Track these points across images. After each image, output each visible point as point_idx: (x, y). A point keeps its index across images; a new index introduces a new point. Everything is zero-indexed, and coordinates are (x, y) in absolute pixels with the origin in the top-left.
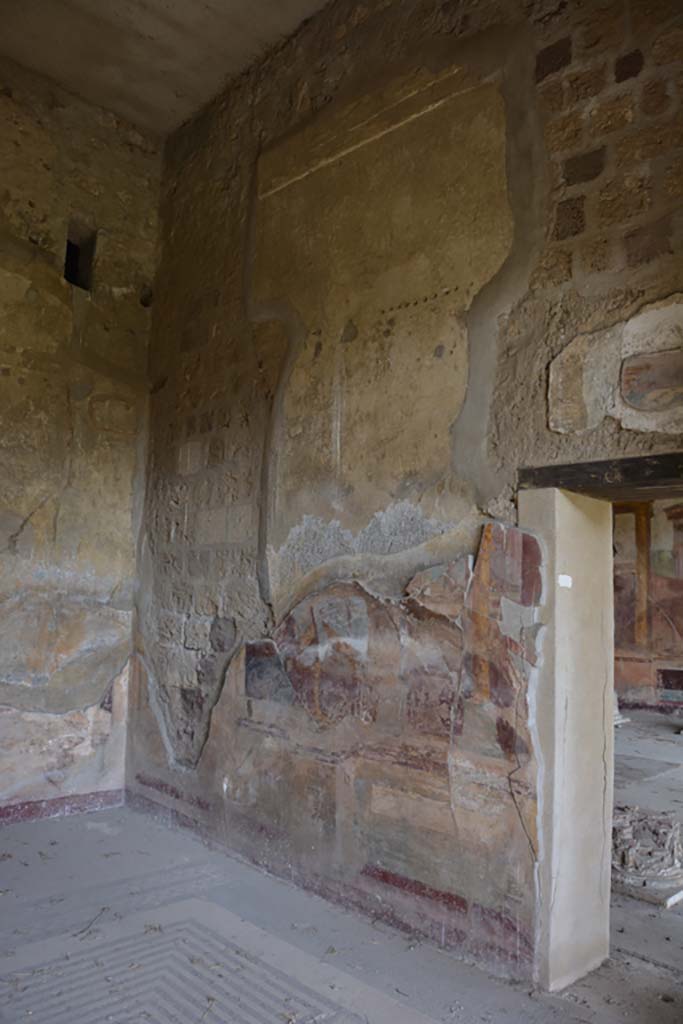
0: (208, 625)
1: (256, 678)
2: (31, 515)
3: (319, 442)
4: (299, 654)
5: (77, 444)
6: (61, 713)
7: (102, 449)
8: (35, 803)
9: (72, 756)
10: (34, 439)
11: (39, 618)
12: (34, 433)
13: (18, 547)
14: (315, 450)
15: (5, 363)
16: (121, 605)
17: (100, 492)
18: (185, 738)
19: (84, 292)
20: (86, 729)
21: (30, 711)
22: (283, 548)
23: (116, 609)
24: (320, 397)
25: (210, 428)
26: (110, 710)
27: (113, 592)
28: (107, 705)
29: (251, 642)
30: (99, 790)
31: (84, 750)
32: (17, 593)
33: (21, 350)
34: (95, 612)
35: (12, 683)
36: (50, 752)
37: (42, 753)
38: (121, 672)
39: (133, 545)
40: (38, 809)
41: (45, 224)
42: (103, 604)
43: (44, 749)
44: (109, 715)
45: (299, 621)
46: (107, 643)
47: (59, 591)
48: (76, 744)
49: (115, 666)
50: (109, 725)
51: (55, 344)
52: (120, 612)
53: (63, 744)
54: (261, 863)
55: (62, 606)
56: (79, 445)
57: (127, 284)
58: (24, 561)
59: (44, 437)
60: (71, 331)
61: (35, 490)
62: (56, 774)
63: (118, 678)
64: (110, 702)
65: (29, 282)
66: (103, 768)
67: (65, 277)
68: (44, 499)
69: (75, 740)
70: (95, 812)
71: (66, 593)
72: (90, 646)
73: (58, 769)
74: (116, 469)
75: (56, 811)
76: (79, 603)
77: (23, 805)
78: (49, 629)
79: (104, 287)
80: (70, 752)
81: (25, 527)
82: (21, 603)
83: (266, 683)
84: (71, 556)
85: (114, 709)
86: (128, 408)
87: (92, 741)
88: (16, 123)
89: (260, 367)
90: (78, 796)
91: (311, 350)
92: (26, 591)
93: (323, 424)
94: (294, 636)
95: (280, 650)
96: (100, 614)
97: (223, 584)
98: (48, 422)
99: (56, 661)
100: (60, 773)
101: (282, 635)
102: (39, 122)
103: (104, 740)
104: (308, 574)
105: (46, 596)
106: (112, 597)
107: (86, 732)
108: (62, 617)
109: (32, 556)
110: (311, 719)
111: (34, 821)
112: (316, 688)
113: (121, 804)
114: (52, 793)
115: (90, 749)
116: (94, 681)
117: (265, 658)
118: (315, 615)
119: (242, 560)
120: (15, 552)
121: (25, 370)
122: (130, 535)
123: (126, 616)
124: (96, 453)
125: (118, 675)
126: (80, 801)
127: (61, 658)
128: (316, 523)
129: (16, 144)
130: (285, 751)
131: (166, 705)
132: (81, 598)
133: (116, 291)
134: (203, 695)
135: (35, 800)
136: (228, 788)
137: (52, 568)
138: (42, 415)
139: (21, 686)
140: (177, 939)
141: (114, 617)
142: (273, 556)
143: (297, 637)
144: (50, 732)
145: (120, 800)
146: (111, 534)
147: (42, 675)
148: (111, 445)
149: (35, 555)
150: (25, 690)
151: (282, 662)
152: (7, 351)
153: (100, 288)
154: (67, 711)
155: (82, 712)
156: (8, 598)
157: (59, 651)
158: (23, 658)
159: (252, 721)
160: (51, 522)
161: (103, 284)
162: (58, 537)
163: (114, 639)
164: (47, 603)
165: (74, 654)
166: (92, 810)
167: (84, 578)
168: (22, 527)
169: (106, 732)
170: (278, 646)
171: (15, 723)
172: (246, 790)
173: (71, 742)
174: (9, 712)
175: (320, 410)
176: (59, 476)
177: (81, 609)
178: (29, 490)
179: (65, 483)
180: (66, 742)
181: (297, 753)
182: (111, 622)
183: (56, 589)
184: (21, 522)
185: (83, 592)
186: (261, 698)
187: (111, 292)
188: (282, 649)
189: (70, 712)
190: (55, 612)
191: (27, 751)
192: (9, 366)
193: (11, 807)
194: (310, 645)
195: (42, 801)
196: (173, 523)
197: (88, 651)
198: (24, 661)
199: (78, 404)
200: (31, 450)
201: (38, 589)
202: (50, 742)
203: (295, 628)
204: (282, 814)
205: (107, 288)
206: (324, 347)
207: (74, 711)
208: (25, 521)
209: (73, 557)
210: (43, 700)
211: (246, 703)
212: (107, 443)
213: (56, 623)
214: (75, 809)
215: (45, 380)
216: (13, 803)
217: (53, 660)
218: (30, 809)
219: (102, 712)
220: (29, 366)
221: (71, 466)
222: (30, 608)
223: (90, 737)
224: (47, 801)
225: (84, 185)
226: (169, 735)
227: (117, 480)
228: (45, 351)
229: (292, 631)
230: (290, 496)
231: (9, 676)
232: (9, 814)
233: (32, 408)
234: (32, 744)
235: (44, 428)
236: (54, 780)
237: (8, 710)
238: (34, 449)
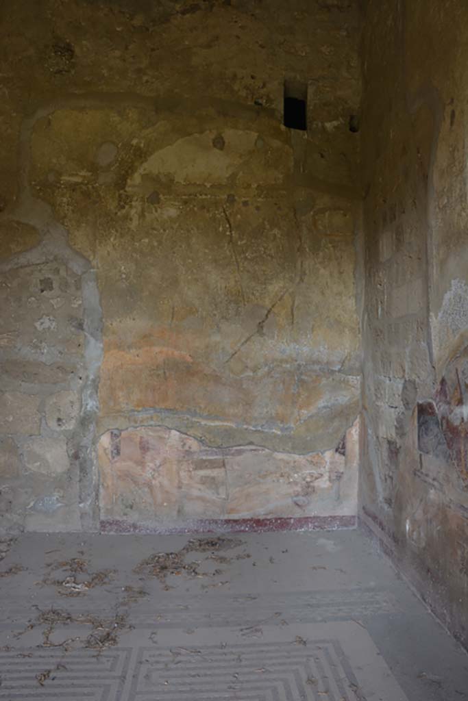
0: (401, 386)
1: (424, 436)
2: (273, 306)
3: (458, 208)
4: (450, 414)
5: (305, 248)
6: (303, 454)
7: (326, 250)
8: (285, 519)
9: (314, 487)
10: (270, 250)
11: (284, 383)
12: (271, 245)
13: (265, 330)
14: (456, 215)
15: (244, 197)
16: (351, 371)
17: (327, 284)
18: (389, 481)
19: (301, 132)
20: (325, 467)
21: (279, 452)
22: (440, 315)
23: (347, 375)
24: (457, 163)
25: (395, 218)
26: (343, 454)
27: (344, 362)
28: (341, 449)
29: (420, 402)
30: (336, 515)
31: (323, 483)
32: (266, 365)
33: (256, 185)
34: (329, 378)
35: (266, 430)
36: (296, 483)
37: (289, 483)
38: (352, 425)
39: (359, 324)
40: (288, 524)
41: (265, 89)
42: (335, 371)
43: (291, 480)
44: (344, 458)
45: (449, 382)
46: (340, 401)
47: (298, 362)
48: (317, 478)
49: (347, 419)
50: (343, 465)
51: (281, 176)
52: (350, 377)
53: (306, 477)
54: (427, 600)
55: (301, 374)
56: (307, 250)
57: (336, 119)
58: (270, 341)
59: (278, 247)
60: (293, 164)
61: (275, 287)
62: (301, 499)
63: (350, 429)
64: (344, 447)
65: (257, 134)
66: (339, 499)
67: (285, 125)
68: (282, 293)
69: (316, 475)
70: (333, 531)
71: (304, 363)
72: (326, 404)
73: (303, 496)
74: (339, 264)
75: (301, 527)
76: (315, 371)
77: (276, 519)
78: (293, 391)
79: (317, 125)
80: (312, 484)
81: (269, 316)
82: (269, 373)
83: (430, 440)
84: (307, 336)
85: (347, 453)
86: (345, 215)
87: (330, 477)
88: (236, 22)
89: (418, 153)
90: (318, 517)
91: (448, 120)
92: (273, 363)
93: (461, 189)
94: (446, 397)
95: (438, 409)
96: (333, 379)
97: (407, 351)
98: (282, 235)
99: (299, 415)
100: (304, 498)
101: (438, 396)
102: (253, 15)
103: (339, 477)
104: (457, 337)
105: (288, 366)
106: (342, 366)
107: (325, 470)
108: (302, 382)
109: (276, 337)
110: (459, 477)
111: (285, 532)
112: (462, 448)
113: (355, 527)
114: (298, 513)
115: (328, 483)
116: (330, 431)
117: (429, 417)
118: (460, 376)
119: (418, 328)
120: (262, 335)
121: (260, 199)
122: (355, 316)
123: (355, 380)
124: (321, 254)
125: (350, 427)
126: (321, 522)
127: (303, 413)
128: (461, 287)
129: (238, 37)
130: (443, 504)
131: (379, 452)
132: (317, 367)
133: (328, 125)
134: (398, 446)
135: (286, 517)
136: (409, 529)
137: (292, 345)
138: (276, 231)
139: (273, 433)
140: (311, 656)
141: (346, 382)
142: (435, 321)
143: (448, 397)
144: (296, 468)
145: (354, 524)
146: (339, 316)
147: (288, 425)
148: (333, 246)
149: (278, 336)
150: (276, 436)
151: (440, 421)
152: (245, 188)
153: (314, 126)
154: (309, 452)
155: (320, 454)
156: (259, 369)
157: (301, 408)
158: (273, 412)
159: (422, 473)
160: (290, 310)
161: (315, 122)
162: (295, 322)
163: (347, 399)
164: (290, 372)
165: (313, 410)
166: (330, 529)
167: (320, 351)
168: (267, 316)
169: (341, 471)
170: (437, 405)
171: (269, 460)
172: (420, 534)
173: (312, 476)
174: (264, 452)
175: (457, 176)
176: (293, 275)
177: (317, 376)
178: (270, 288)
179: (298, 279)
180: (309, 476)
181: (450, 507)
182: (343, 385)
183: (296, 361)
184: (266, 312)
185: (318, 362)
186: (427, 453)
187: (324, 128)
188: (440, 409)
189: (311, 454)
190: (296, 378)
191: (278, 481)
192: (247, 199)
193: (268, 520)
194: (457, 405)
195: (291, 518)
196: (379, 303)
197: (325, 407)
198: (273, 415)
199: (303, 218)
200: (269, 258)
201: (281, 361)
202: (296, 475)
203: (447, 389)
204: (441, 561)
205: (320, 124)
206: (457, 113)
207: (314, 453)
208: (269, 312)
209: (309, 336)
210: (290, 444)
211: (418, 455)
212: (330, 245)
213: (298, 386)
214: (317, 527)
215: (276, 204)
216: (269, 517)
217: (296, 414)
218: (282, 523)
219: (337, 455)
220: (262, 196)
221: (302, 266)
222: (277, 375)
223: (328, 474)
224: (294, 519)
225: (293, 50)
226: (380, 478)
227: (341, 273)
228: (273, 182)
229: (445, 391)
230: (443, 263)
231: (263, 425)
232: (266, 525)
233: (268, 227)
234: (282, 476)
235: (278, 240)
236: (300, 504)
237: (263, 450)
238: (272, 257)
